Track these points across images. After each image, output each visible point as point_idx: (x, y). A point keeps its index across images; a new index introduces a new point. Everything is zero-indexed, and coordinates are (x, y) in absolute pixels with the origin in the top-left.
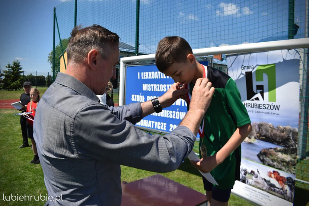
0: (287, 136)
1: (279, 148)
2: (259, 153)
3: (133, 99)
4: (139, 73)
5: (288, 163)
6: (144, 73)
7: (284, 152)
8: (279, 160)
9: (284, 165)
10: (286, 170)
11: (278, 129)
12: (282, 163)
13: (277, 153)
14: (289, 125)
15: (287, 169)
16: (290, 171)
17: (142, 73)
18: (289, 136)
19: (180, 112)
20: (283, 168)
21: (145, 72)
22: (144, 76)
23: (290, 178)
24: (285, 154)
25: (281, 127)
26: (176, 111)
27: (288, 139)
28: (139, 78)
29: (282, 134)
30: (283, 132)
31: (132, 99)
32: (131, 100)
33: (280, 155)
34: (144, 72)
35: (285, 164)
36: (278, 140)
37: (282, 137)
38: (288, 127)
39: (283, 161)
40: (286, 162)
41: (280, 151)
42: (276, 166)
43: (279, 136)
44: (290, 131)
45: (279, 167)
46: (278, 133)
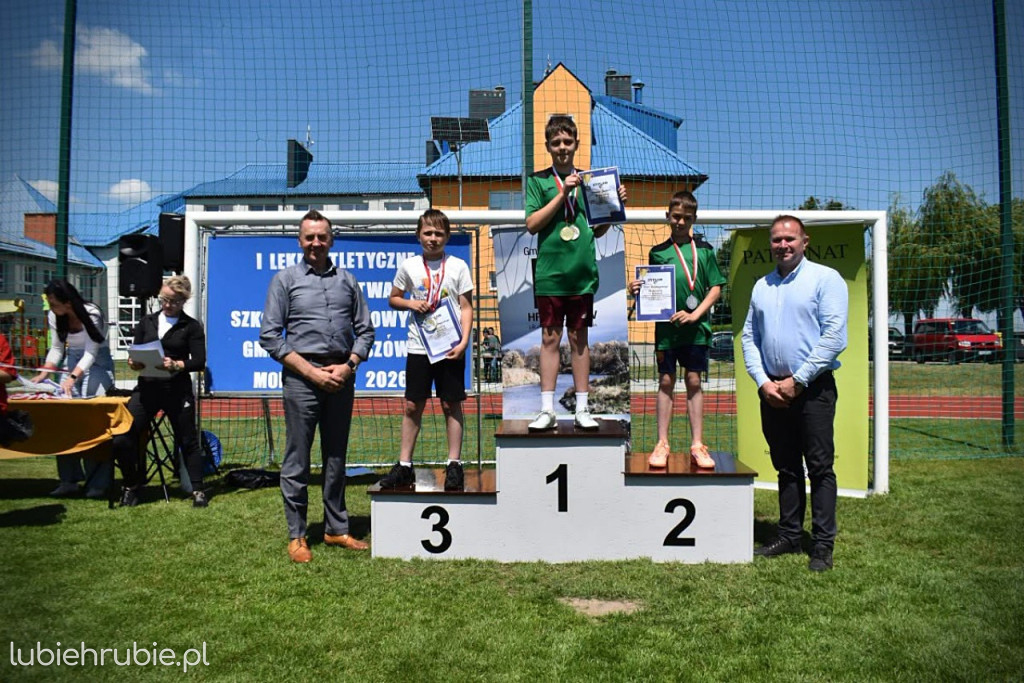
0: (611, 357)
1: (599, 379)
2: (562, 396)
3: (236, 323)
4: (259, 256)
5: (617, 399)
6: (281, 256)
7: (609, 383)
8: (601, 398)
9: (610, 404)
10: (614, 412)
11: (596, 349)
12: (607, 402)
13: (597, 388)
14: (613, 338)
15: (616, 408)
16: (621, 410)
17: (272, 256)
18: (615, 356)
19: (396, 343)
20: (610, 409)
21: (285, 252)
22: (281, 261)
23: (623, 421)
24: (611, 385)
25: (602, 345)
26: (384, 340)
27: (614, 361)
28: (259, 266)
29: (604, 355)
30: (605, 351)
31: (233, 323)
32: (230, 324)
33: (603, 390)
34: (282, 252)
35: (612, 401)
36: (596, 366)
37: (603, 361)
38: (612, 343)
39: (608, 398)
40: (613, 398)
41: (602, 383)
42: (597, 410)
43: (599, 360)
44: (617, 347)
45: (603, 409)
46: (597, 355)
